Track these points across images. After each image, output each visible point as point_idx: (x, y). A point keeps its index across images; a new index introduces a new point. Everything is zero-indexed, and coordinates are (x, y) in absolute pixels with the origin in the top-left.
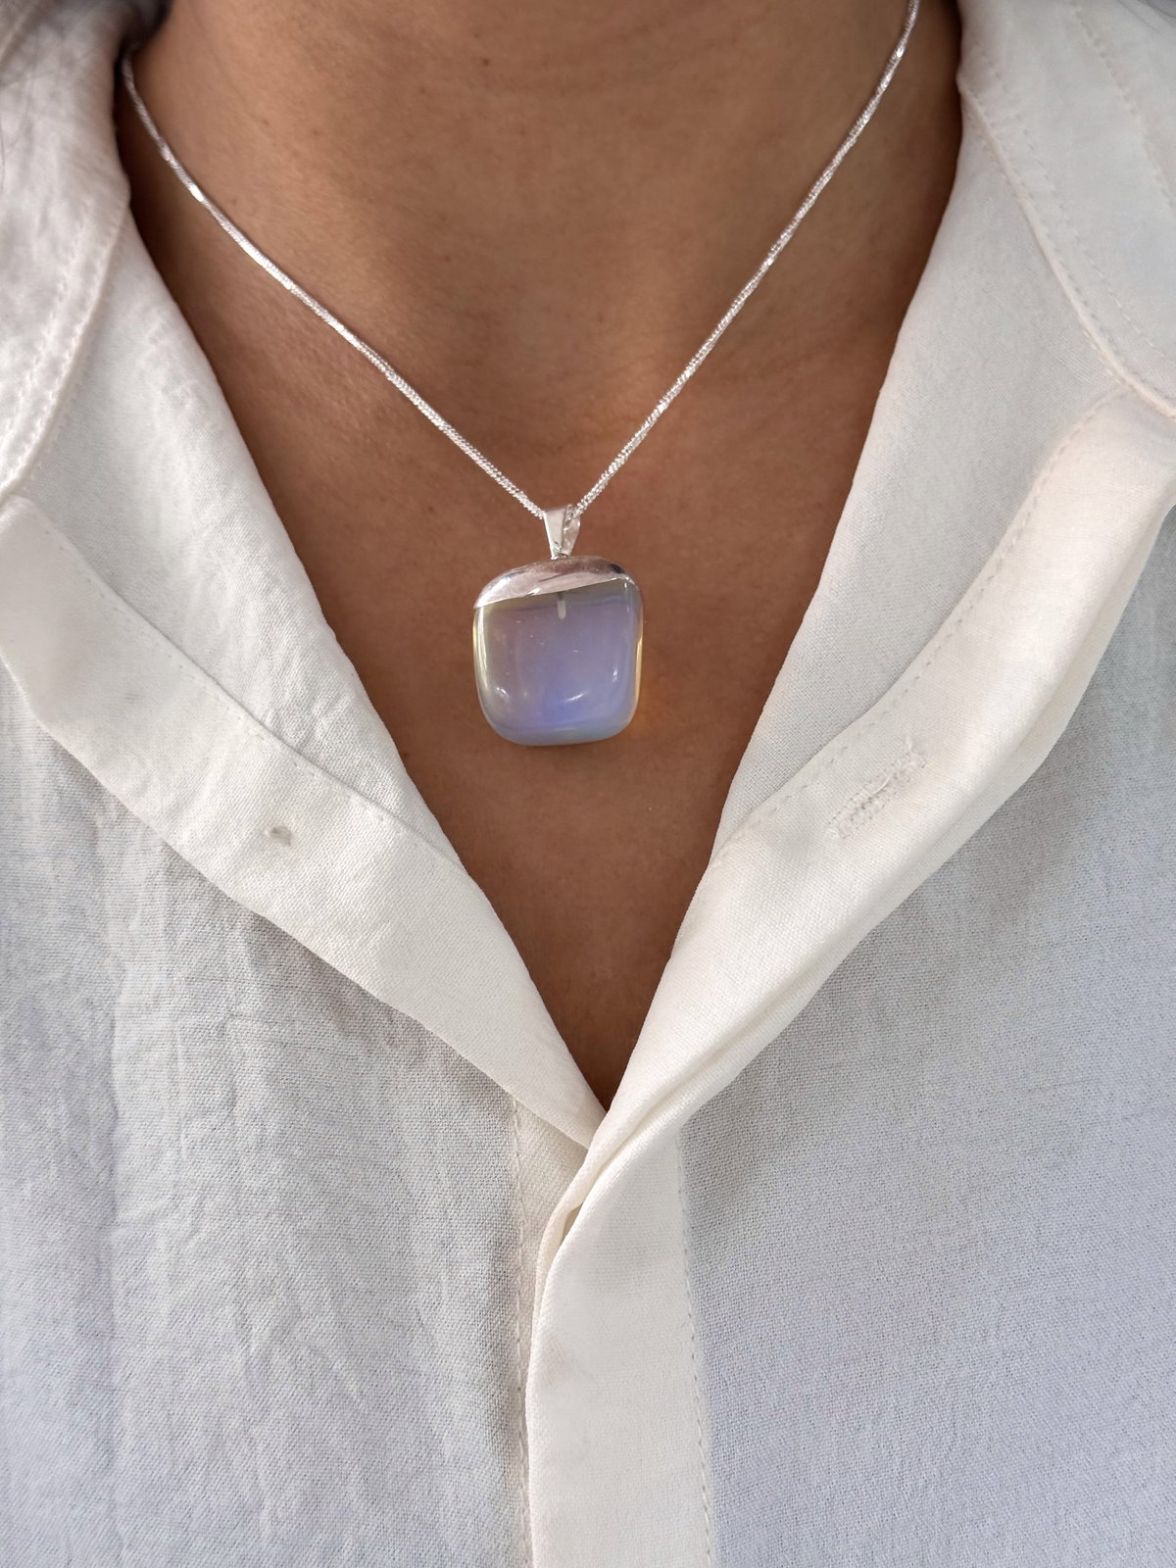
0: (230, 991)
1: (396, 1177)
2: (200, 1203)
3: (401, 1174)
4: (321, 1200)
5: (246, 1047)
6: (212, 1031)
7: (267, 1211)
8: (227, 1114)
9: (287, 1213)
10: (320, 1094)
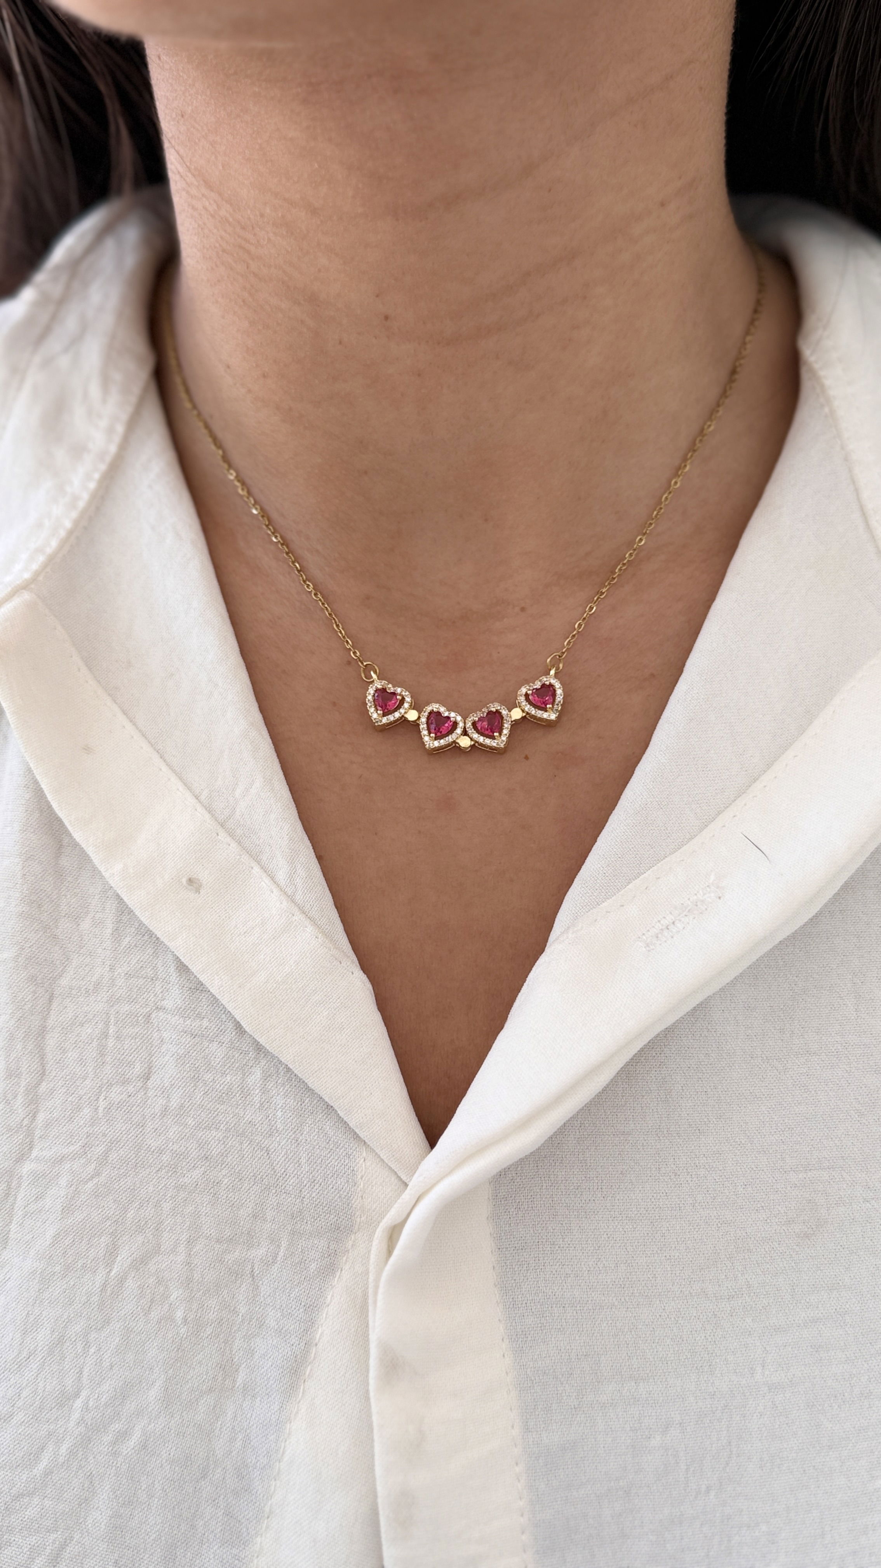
0: (158, 989)
1: (266, 1154)
2: (106, 1154)
3: (270, 1153)
4: (203, 1164)
5: (166, 1035)
6: (140, 1018)
7: (159, 1166)
8: (142, 1085)
9: (174, 1170)
10: (216, 1079)
